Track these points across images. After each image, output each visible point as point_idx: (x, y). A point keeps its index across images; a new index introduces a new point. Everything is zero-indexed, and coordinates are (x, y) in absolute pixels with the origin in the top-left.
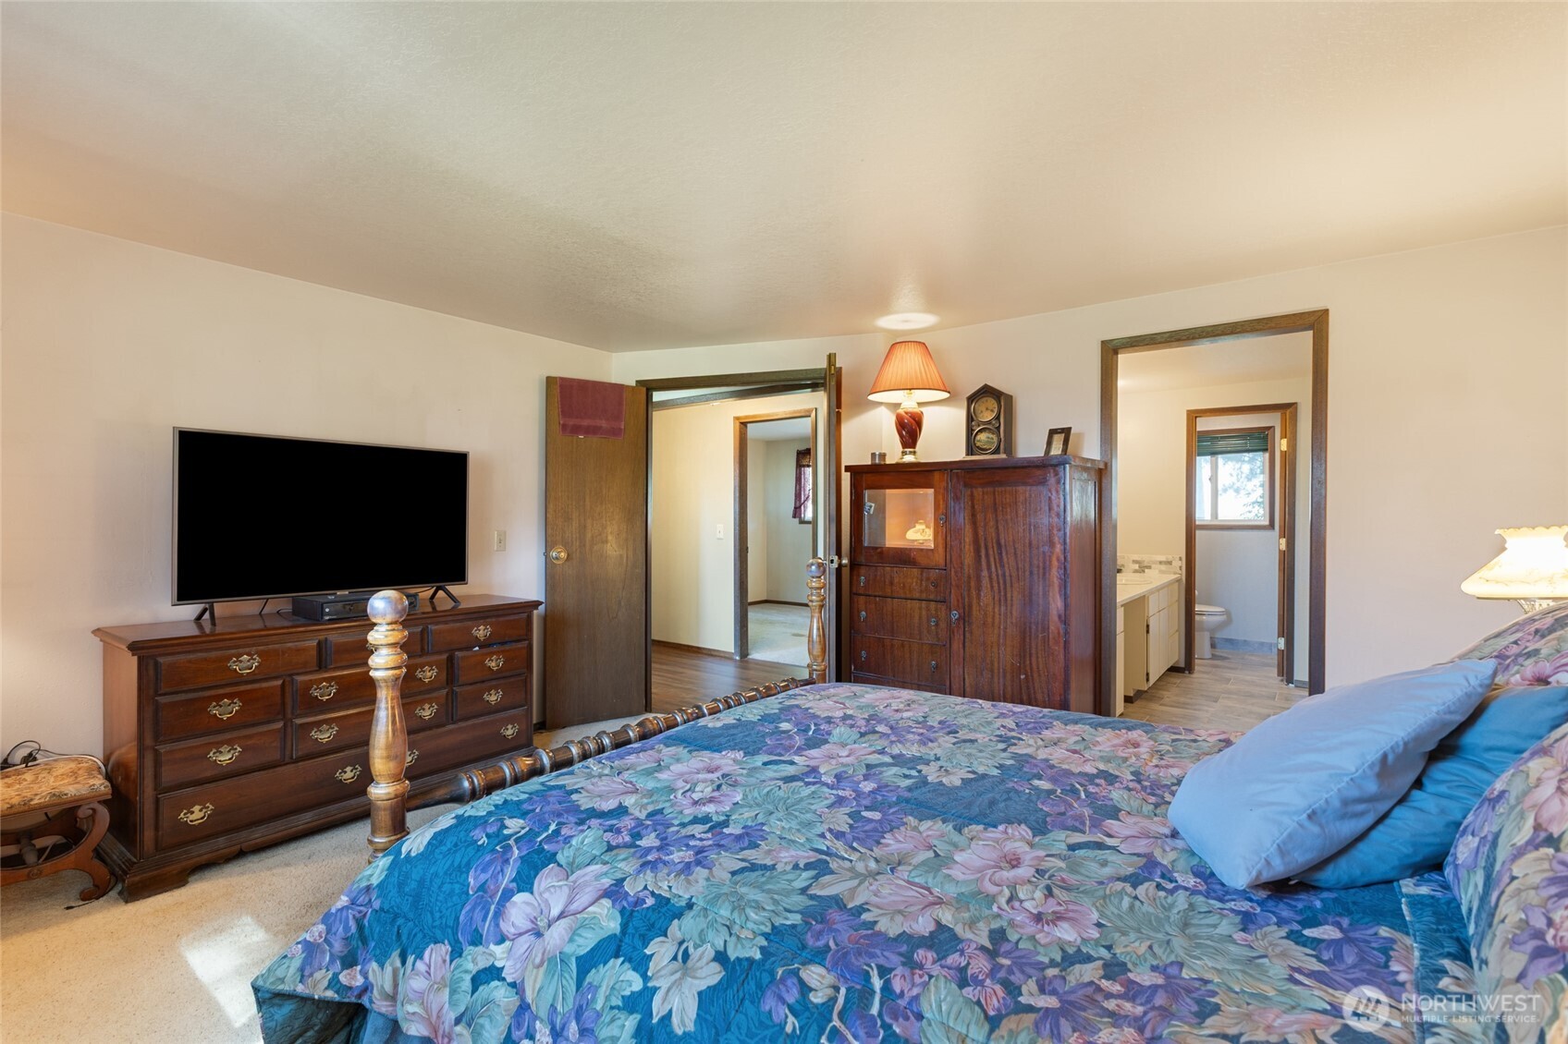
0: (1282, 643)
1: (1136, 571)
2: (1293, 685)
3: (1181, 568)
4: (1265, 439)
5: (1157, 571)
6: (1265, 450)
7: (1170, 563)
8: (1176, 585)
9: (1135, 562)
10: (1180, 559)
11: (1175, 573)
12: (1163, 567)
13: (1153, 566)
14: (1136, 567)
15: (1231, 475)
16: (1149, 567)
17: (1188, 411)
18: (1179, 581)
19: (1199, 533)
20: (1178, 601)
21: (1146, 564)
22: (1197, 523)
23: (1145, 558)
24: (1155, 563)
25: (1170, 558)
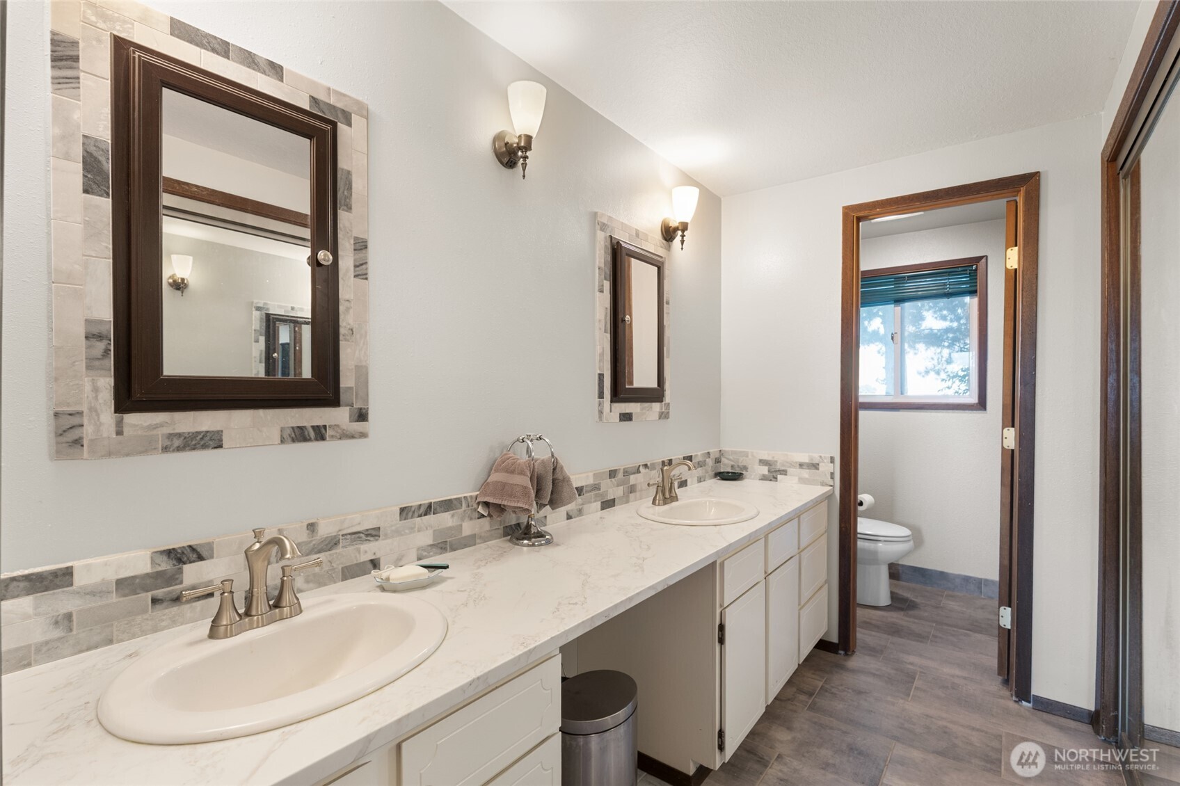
0: (1006, 617)
1: (764, 478)
2: (1030, 705)
3: (832, 475)
4: (974, 274)
5: (796, 479)
6: (972, 292)
7: (815, 466)
8: (825, 504)
9: (763, 462)
10: (832, 460)
11: (823, 484)
12: (805, 473)
13: (790, 470)
14: (764, 470)
15: (932, 359)
16: (784, 472)
17: (843, 207)
18: (828, 497)
19: (863, 415)
20: (828, 531)
21: (779, 467)
22: (861, 400)
23: (779, 456)
24: (792, 465)
25: (816, 457)
